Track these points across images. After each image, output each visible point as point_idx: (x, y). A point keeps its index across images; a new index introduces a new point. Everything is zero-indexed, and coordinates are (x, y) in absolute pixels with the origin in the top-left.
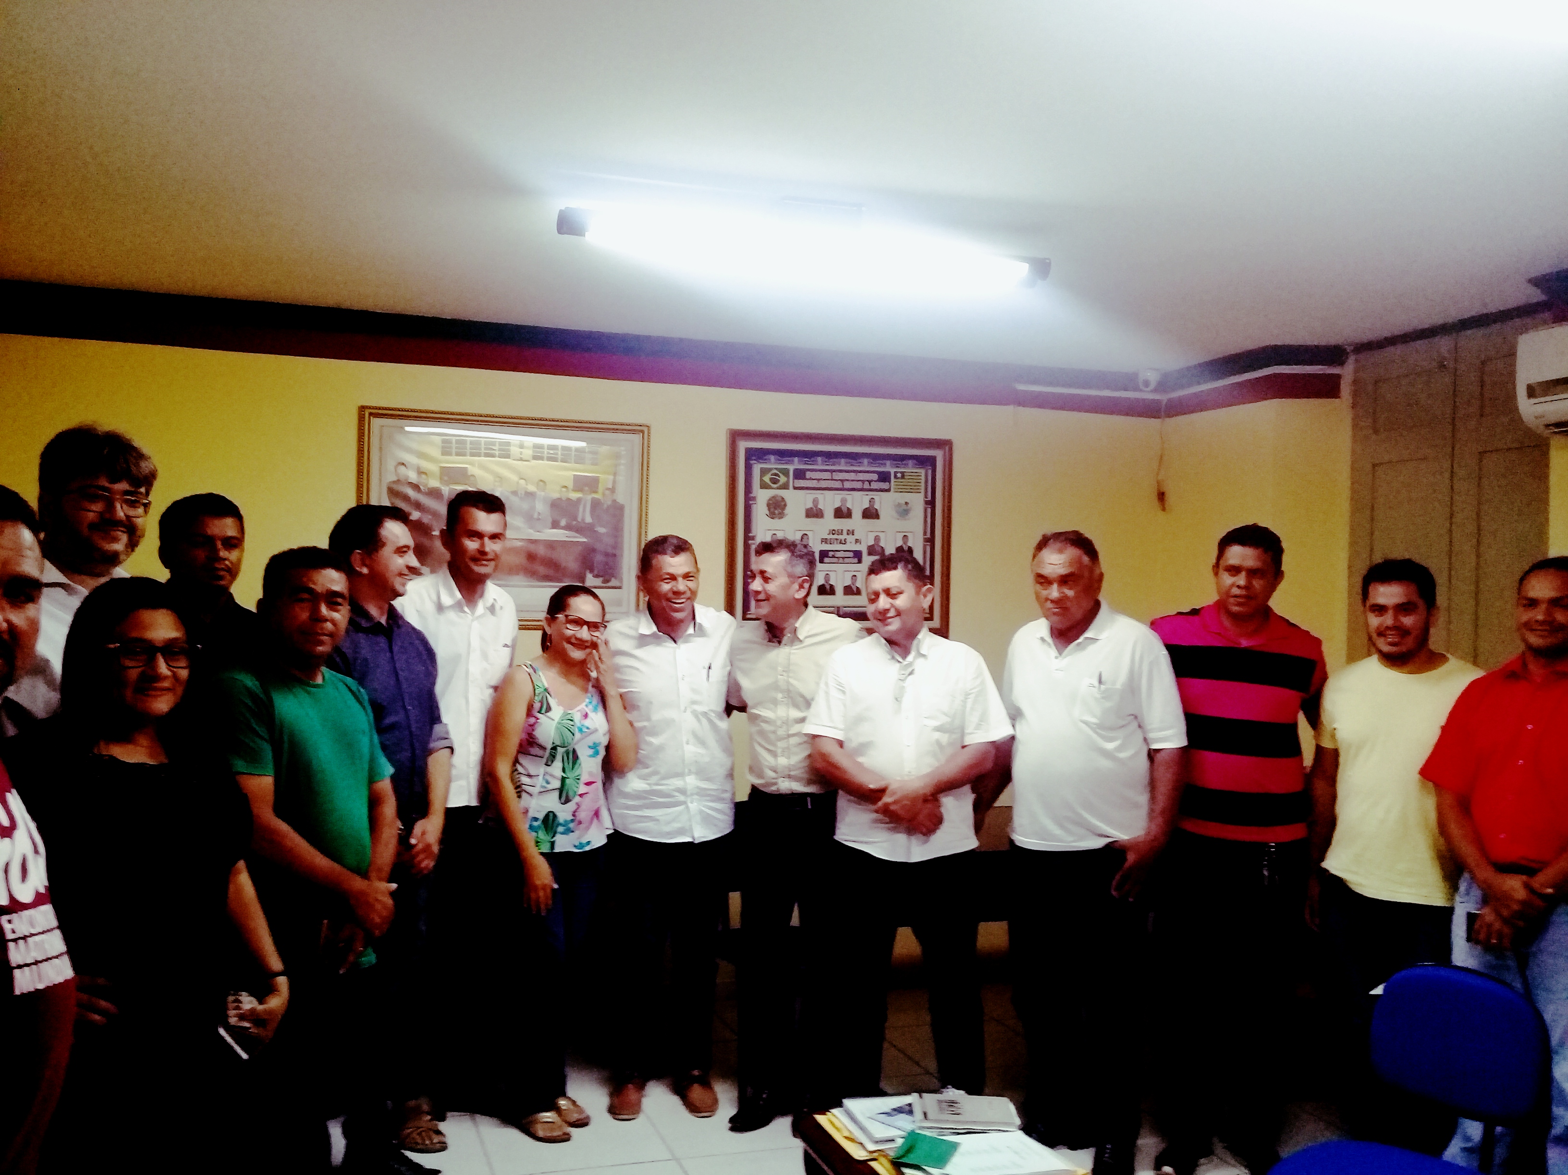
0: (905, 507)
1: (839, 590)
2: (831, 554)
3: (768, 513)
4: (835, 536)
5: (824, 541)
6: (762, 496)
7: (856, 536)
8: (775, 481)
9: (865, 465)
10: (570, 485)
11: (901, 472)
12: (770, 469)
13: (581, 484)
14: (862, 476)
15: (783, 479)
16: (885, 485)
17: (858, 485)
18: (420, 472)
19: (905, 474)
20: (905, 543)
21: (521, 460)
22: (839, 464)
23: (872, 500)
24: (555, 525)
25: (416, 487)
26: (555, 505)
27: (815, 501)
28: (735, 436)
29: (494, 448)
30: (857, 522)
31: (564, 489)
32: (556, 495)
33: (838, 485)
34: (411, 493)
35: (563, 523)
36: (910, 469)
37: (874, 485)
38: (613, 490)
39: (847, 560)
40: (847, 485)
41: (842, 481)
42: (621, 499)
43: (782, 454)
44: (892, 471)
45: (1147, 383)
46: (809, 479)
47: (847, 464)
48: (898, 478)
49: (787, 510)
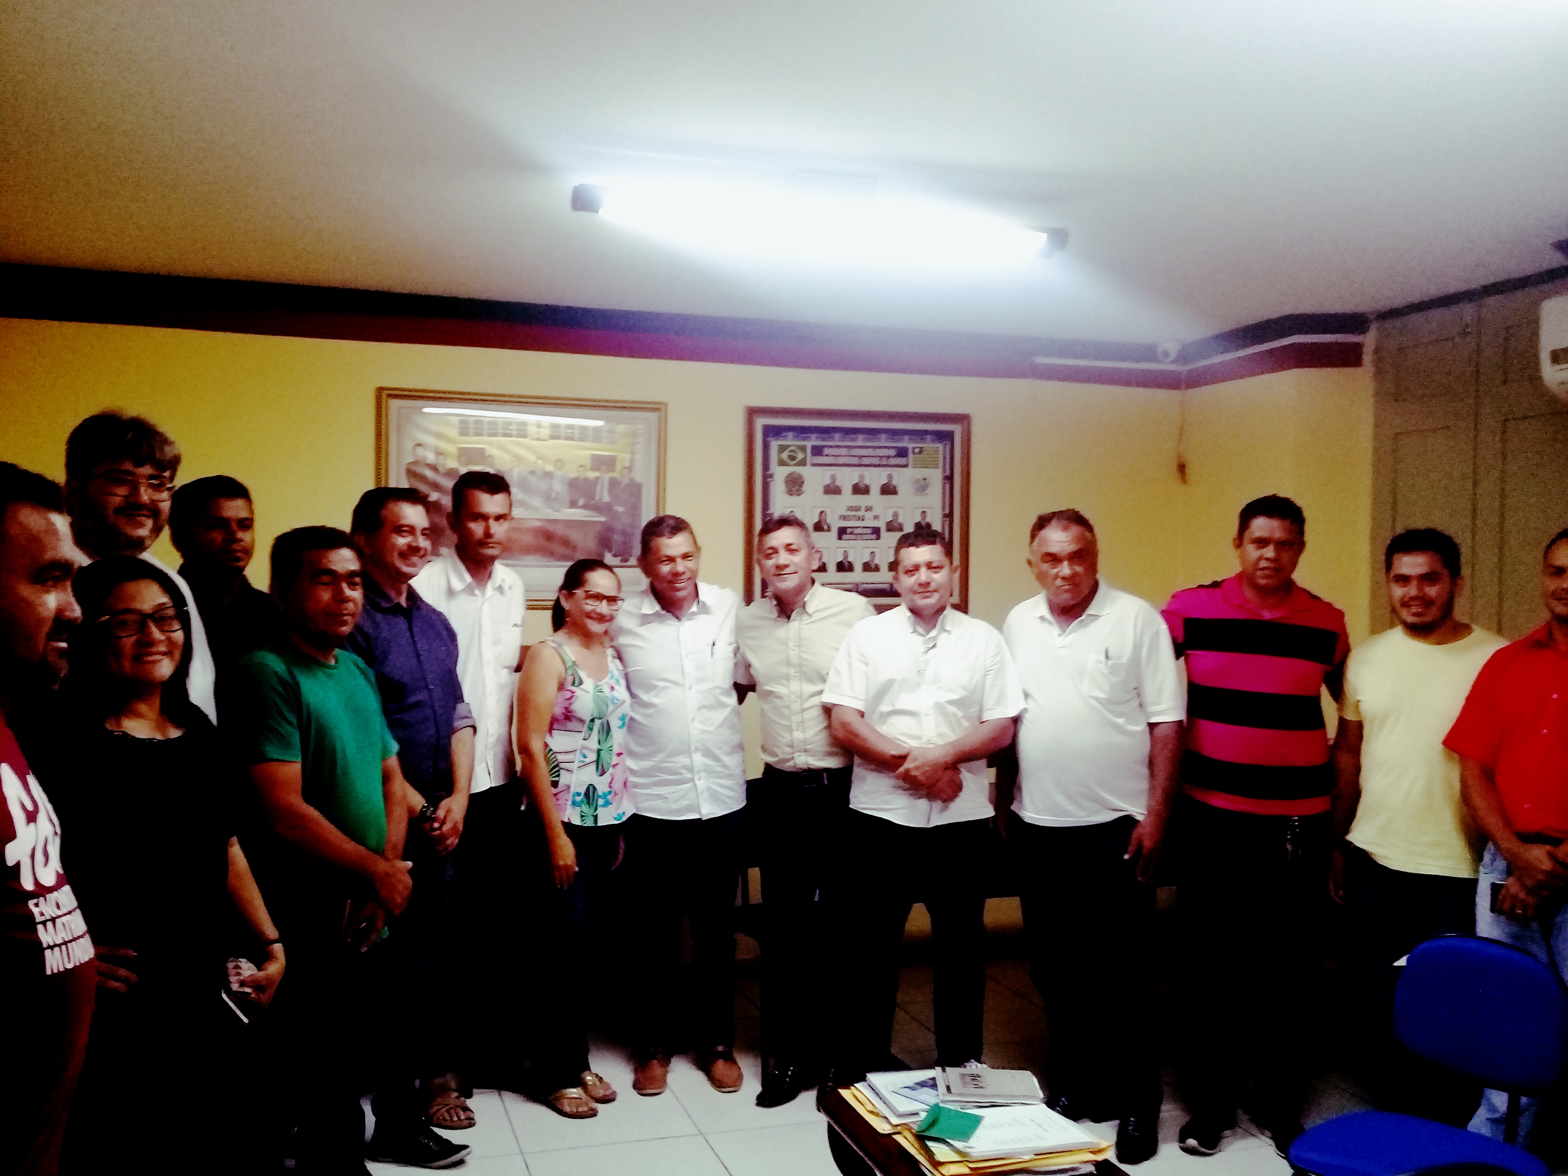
0: (922, 483)
1: (858, 567)
2: (849, 530)
3: (785, 489)
4: (854, 513)
5: (844, 518)
6: (780, 473)
7: (875, 512)
8: (792, 458)
9: (883, 441)
10: (588, 463)
11: (918, 448)
12: (789, 446)
13: (599, 463)
14: (879, 452)
15: (800, 456)
16: (902, 461)
17: (876, 461)
18: (439, 453)
19: (923, 449)
20: (924, 519)
21: (538, 439)
22: (857, 440)
23: (890, 477)
24: (573, 504)
25: (434, 468)
26: (574, 485)
27: (833, 478)
28: (753, 413)
29: (512, 428)
30: (875, 498)
31: (581, 469)
32: (573, 475)
33: (855, 461)
34: (429, 474)
35: (581, 502)
36: (929, 445)
37: (892, 461)
38: (630, 469)
39: (865, 537)
40: (866, 461)
41: (860, 457)
42: (638, 477)
43: (802, 432)
44: (911, 446)
45: (1166, 354)
46: (827, 455)
47: (864, 440)
48: (916, 453)
49: (805, 487)
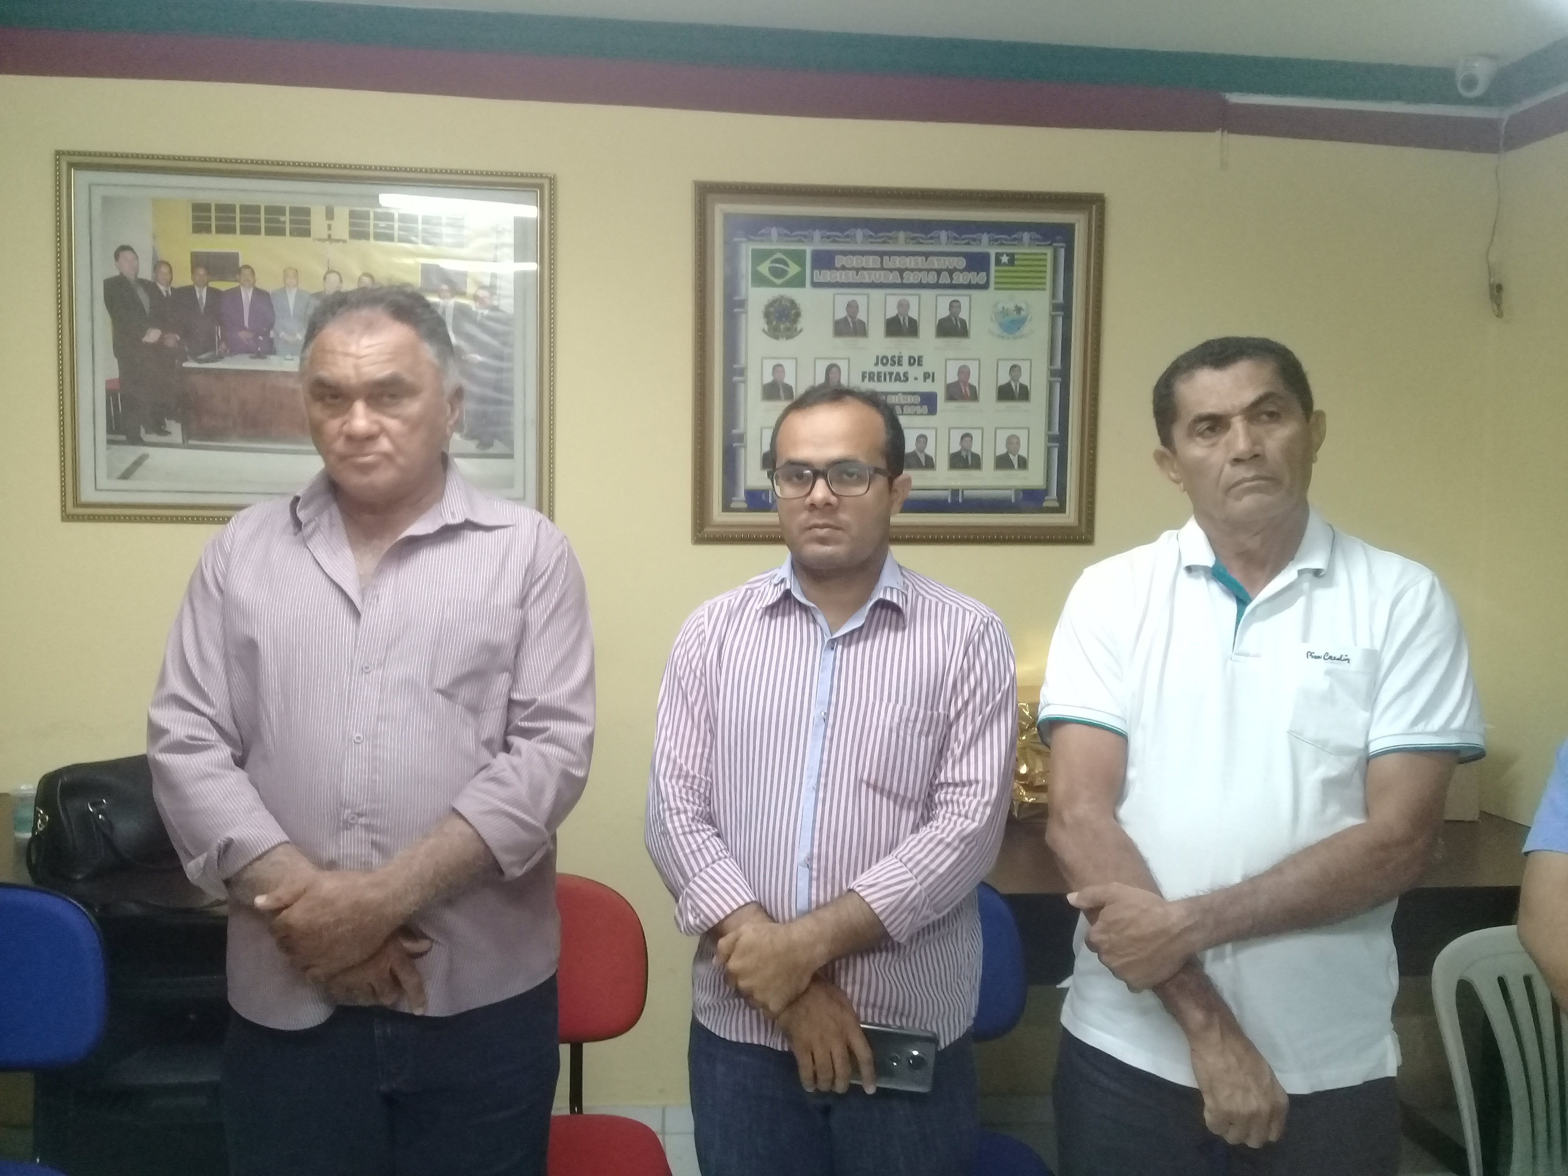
3: (766, 327)
4: (888, 368)
5: (872, 376)
6: (757, 299)
7: (927, 367)
8: (778, 273)
9: (944, 242)
10: (417, 280)
11: (1007, 255)
12: (771, 252)
14: (936, 263)
15: (793, 269)
16: (980, 278)
17: (932, 278)
18: (157, 262)
19: (1016, 257)
20: (1015, 378)
21: (329, 239)
22: (895, 240)
23: (954, 306)
25: (155, 290)
27: (852, 307)
28: (708, 192)
30: (927, 342)
33: (894, 278)
34: (145, 296)
36: (1025, 249)
37: (959, 278)
39: (908, 410)
40: (910, 278)
41: (901, 271)
42: (506, 304)
43: (793, 225)
44: (993, 252)
45: (1471, 86)
46: (843, 268)
47: (907, 241)
48: (1005, 264)
49: (802, 323)
